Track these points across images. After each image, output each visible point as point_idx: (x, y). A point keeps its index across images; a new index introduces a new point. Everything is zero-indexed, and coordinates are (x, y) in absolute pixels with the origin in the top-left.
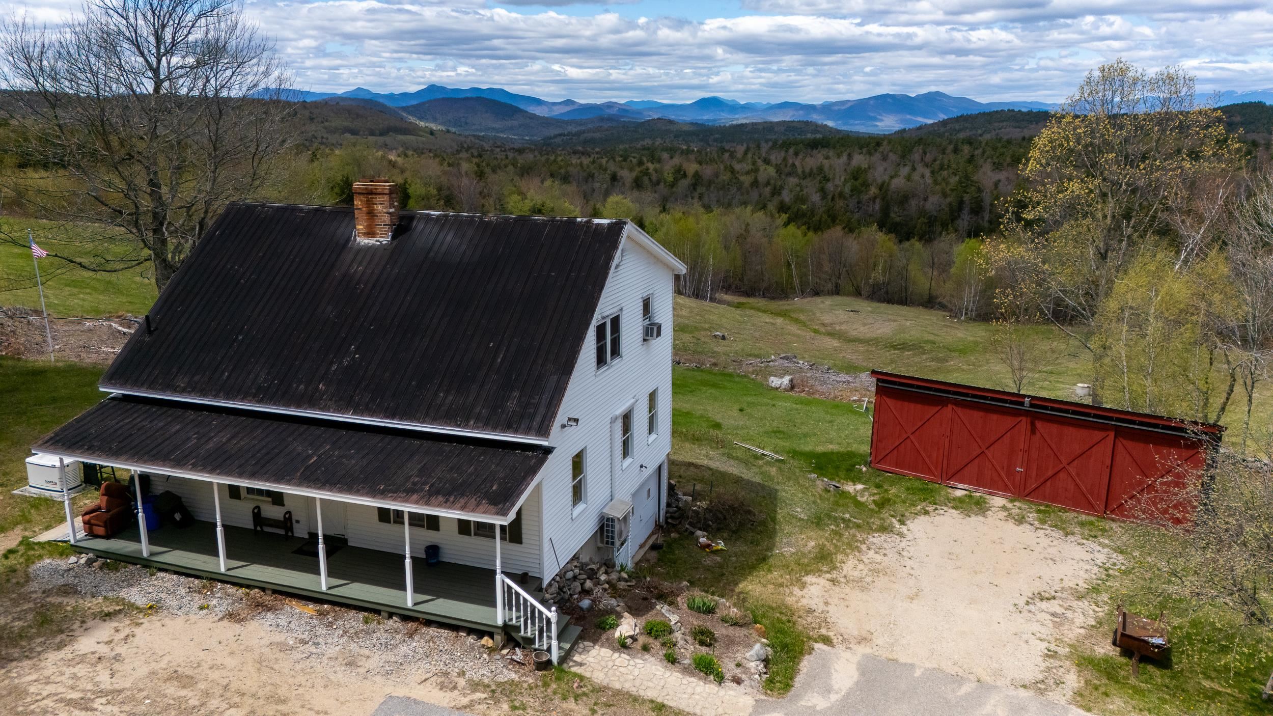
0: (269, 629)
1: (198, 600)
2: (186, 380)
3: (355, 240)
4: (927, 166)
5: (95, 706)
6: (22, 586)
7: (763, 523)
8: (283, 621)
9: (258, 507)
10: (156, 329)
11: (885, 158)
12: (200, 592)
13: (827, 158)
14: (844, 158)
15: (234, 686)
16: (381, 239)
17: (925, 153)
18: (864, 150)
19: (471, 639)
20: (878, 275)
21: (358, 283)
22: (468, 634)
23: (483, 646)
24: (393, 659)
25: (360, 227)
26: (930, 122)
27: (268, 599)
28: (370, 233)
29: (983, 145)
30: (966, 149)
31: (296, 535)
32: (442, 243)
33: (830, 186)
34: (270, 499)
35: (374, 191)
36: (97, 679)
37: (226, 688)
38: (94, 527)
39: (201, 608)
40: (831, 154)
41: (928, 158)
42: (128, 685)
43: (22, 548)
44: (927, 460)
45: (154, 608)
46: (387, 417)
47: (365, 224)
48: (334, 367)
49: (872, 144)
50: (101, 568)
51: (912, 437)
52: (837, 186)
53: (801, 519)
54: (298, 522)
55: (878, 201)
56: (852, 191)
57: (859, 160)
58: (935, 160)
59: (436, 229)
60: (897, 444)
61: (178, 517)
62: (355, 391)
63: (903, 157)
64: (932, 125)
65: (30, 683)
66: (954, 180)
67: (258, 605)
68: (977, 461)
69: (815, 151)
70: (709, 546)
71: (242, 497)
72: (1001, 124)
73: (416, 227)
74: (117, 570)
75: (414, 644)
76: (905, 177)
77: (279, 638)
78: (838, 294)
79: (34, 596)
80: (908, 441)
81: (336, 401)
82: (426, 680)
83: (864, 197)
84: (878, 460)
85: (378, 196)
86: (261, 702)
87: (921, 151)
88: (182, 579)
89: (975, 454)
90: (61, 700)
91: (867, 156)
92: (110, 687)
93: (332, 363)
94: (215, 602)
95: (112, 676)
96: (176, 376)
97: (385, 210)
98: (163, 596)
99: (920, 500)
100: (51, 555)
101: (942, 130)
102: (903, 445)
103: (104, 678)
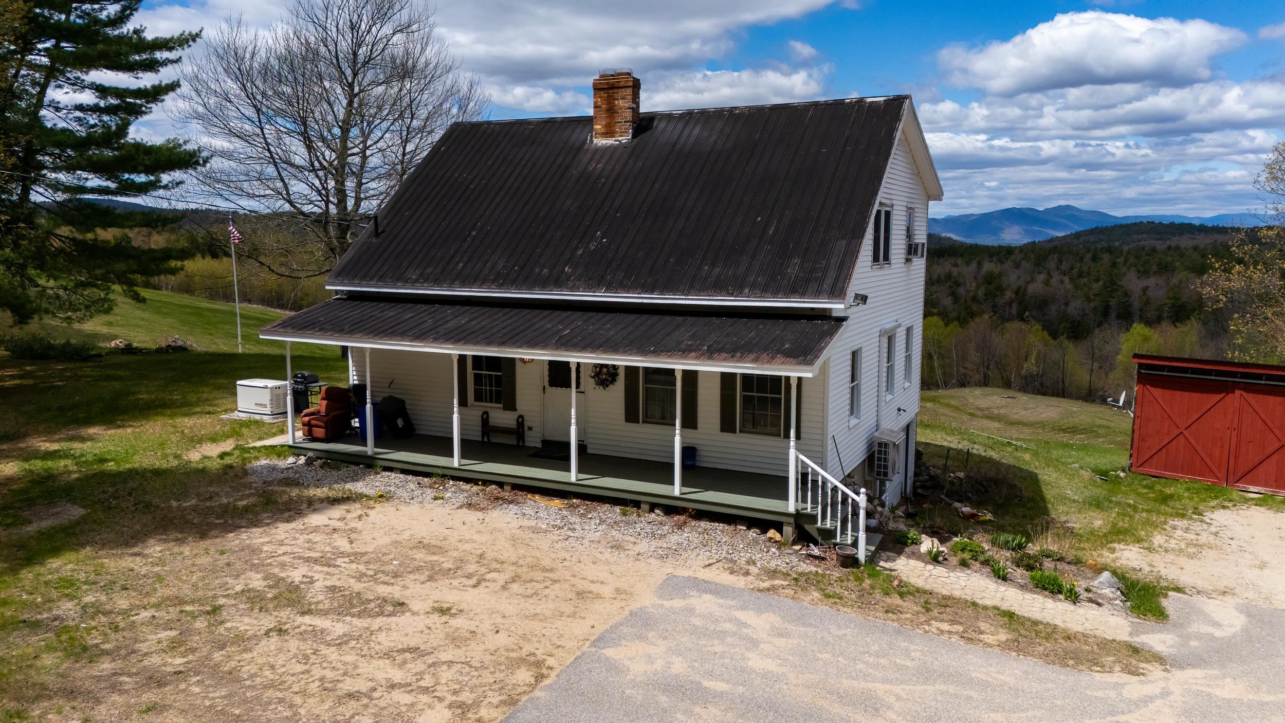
0: (515, 516)
1: (430, 493)
2: (418, 272)
3: (592, 141)
4: (1065, 274)
5: (338, 563)
6: (241, 478)
7: (1032, 500)
8: (528, 511)
9: (486, 413)
10: (383, 232)
11: (1017, 266)
12: (431, 487)
13: (956, 265)
14: (974, 265)
15: (490, 555)
16: (620, 139)
17: (1060, 261)
18: (995, 259)
19: (753, 534)
20: (1030, 366)
21: (599, 177)
22: (749, 528)
23: (770, 539)
24: (665, 545)
25: (598, 127)
26: (1061, 234)
27: (507, 494)
28: (609, 133)
29: (1125, 254)
30: (1106, 257)
31: (527, 444)
32: (689, 136)
33: (961, 291)
34: (501, 406)
35: (617, 85)
36: (335, 544)
37: (481, 556)
38: (314, 428)
39: (436, 499)
40: (959, 261)
41: (1065, 266)
42: (371, 550)
43: (237, 453)
44: (1207, 460)
45: (383, 497)
46: (646, 292)
47: (604, 123)
48: (580, 252)
49: (1004, 253)
50: (322, 467)
51: (1186, 433)
52: (968, 291)
53: (1074, 501)
54: (530, 429)
55: (1014, 305)
56: (985, 295)
57: (989, 266)
58: (1072, 269)
59: (680, 126)
60: (1165, 443)
61: (400, 422)
62: (605, 271)
63: (1038, 264)
64: (1064, 237)
65: (263, 544)
66: (1097, 286)
67: (497, 499)
68: (1274, 458)
69: (941, 260)
70: (973, 516)
71: (469, 404)
72: (1140, 237)
73: (657, 126)
74: (339, 469)
75: (686, 535)
76: (1043, 282)
77: (526, 523)
78: (986, 385)
79: (254, 485)
80: (1181, 439)
81: (585, 281)
82: (709, 565)
83: (1001, 301)
84: (1140, 463)
85: (620, 90)
86: (525, 569)
87: (1056, 259)
88: (410, 477)
89: (1271, 449)
90: (300, 558)
91: (999, 264)
92: (350, 551)
93: (577, 248)
94: (449, 495)
95: (351, 542)
96: (406, 269)
97: (627, 105)
98: (392, 489)
99: (1210, 497)
100: (268, 456)
101: (1076, 242)
102: (1174, 443)
103: (342, 543)
